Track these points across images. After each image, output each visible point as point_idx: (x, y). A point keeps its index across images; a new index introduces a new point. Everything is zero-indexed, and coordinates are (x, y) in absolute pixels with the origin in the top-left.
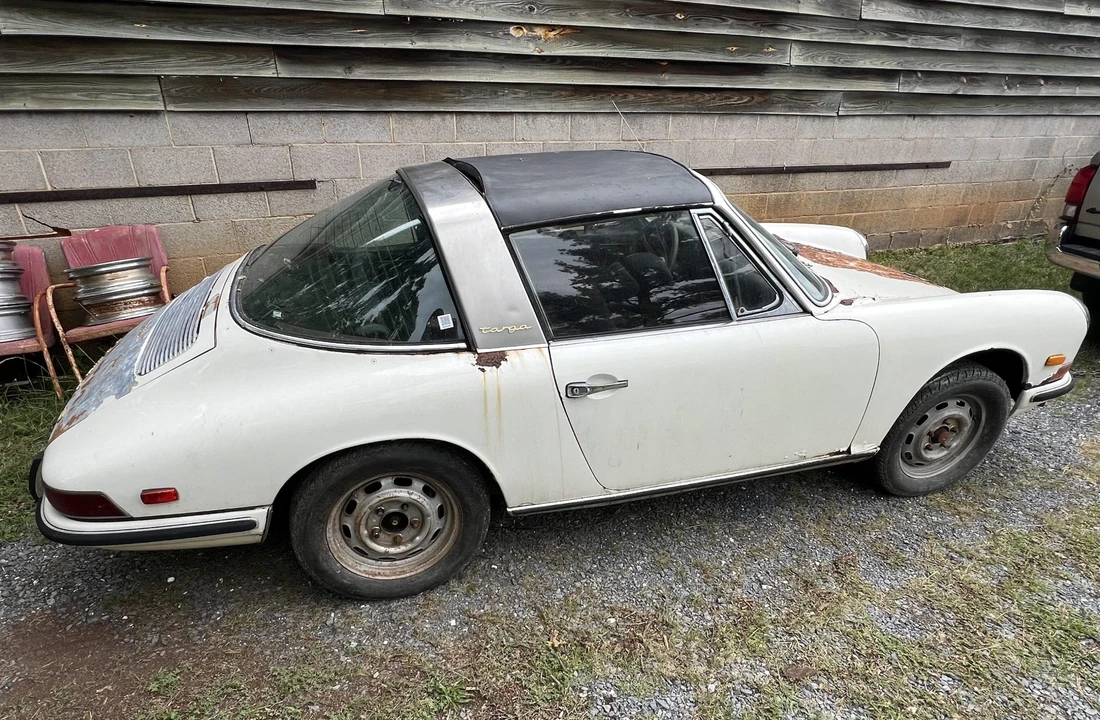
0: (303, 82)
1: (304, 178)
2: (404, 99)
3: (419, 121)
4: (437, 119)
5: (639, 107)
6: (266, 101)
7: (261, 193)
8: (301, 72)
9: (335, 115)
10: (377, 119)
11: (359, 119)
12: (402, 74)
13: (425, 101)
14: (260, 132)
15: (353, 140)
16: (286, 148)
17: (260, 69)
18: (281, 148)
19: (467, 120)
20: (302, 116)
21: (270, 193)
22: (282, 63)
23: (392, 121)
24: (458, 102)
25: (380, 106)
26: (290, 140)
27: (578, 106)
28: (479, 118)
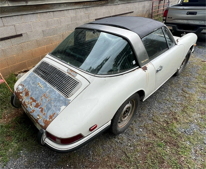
0: (15, 7)
1: (19, 33)
2: (41, 9)
3: (45, 14)
4: (48, 13)
5: (87, 6)
6: (6, 13)
7: (9, 40)
8: (15, 4)
9: (25, 15)
10: (35, 15)
11: (30, 15)
12: (39, 3)
13: (45, 9)
14: (6, 22)
15: (30, 21)
16: (13, 26)
17: (4, 4)
18: (12, 26)
19: (55, 13)
20: (16, 17)
21: (11, 39)
22: (10, 2)
23: (38, 15)
24: (53, 9)
25: (35, 11)
26: (14, 23)
27: (77, 7)
28: (57, 12)
